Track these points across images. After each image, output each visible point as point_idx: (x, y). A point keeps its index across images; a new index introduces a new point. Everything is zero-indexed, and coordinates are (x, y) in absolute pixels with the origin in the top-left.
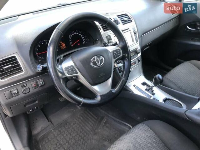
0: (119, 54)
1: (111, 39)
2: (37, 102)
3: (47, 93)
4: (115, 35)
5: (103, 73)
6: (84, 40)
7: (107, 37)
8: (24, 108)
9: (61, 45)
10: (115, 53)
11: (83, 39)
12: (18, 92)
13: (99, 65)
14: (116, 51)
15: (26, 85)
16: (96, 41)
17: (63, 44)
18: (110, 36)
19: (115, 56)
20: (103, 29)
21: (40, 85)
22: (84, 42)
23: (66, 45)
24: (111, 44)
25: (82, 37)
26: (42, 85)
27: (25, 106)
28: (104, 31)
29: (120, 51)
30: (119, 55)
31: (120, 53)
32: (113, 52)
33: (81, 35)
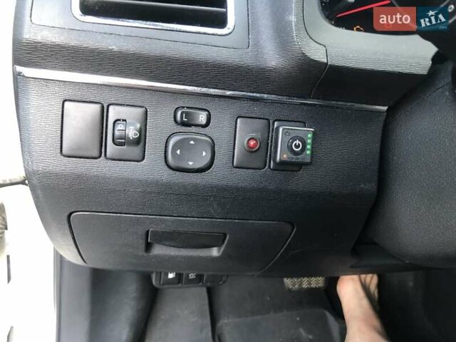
2: (215, 252)
3: (288, 228)
8: (141, 252)
12: (140, 141)
15: (202, 118)
21: (281, 155)
26: (294, 158)
27: (148, 247)
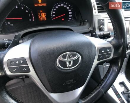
0: (108, 54)
1: (103, 24)
4: (110, 21)
5: (72, 80)
6: (71, 16)
7: (99, 20)
9: (40, 15)
10: (103, 52)
11: (70, 14)
13: (70, 67)
14: (105, 49)
16: (84, 22)
17: (43, 14)
18: (103, 20)
19: (101, 57)
20: (98, 10)
22: (70, 18)
23: (46, 17)
24: (102, 33)
25: (70, 12)
28: (99, 12)
29: (111, 51)
30: (107, 56)
31: (110, 54)
32: (101, 49)
33: (69, 9)
